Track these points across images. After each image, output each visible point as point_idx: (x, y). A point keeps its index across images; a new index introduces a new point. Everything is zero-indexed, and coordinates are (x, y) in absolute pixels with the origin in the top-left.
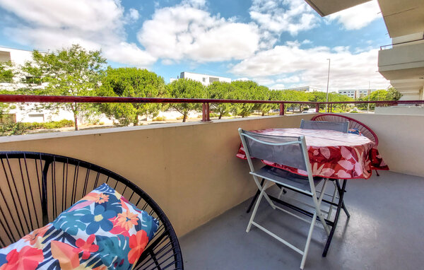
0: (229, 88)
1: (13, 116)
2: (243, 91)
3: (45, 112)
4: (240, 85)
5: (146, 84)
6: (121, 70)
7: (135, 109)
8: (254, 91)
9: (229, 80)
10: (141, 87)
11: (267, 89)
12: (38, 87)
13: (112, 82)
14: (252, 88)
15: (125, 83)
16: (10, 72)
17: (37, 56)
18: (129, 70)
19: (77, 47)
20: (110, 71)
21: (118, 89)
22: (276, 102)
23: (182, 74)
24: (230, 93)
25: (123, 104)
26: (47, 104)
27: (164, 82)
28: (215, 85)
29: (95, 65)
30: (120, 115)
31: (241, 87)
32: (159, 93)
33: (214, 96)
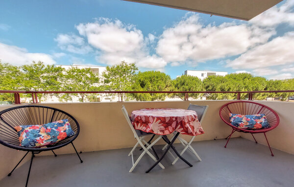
0: (222, 80)
1: (99, 99)
2: (235, 81)
3: (110, 97)
4: (234, 77)
5: (158, 81)
6: (145, 73)
7: (150, 96)
8: (248, 81)
9: (223, 74)
10: (155, 82)
11: (264, 79)
12: (107, 84)
13: (140, 81)
14: (247, 79)
15: (146, 81)
16: (97, 78)
17: (108, 69)
18: (149, 73)
19: (124, 62)
20: (140, 74)
21: (143, 85)
22: (273, 92)
23: (186, 72)
24: (223, 84)
25: (144, 93)
26: (110, 94)
27: (170, 79)
28: (209, 79)
29: (132, 71)
30: (142, 99)
31: (235, 79)
32: (167, 86)
33: (208, 87)
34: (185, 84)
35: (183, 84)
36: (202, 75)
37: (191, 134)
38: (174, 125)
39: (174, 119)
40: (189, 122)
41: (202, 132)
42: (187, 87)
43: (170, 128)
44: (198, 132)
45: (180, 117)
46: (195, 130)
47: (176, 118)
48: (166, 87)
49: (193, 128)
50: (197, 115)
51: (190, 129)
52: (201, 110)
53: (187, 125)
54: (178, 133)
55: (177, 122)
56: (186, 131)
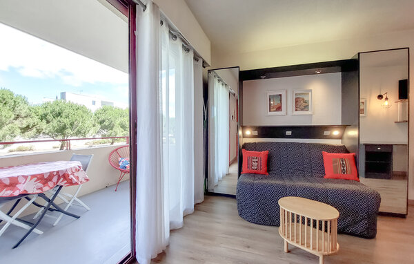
23: (63, 94)
27: (26, 103)
28: (105, 110)
32: (18, 117)
33: (104, 121)
34: (64, 115)
35: (59, 114)
36: (94, 103)
37: (76, 184)
38: (55, 179)
39: (55, 174)
40: (73, 173)
41: (87, 180)
42: (66, 121)
43: (51, 184)
44: (83, 181)
45: (62, 171)
46: (80, 179)
47: (58, 172)
48: (16, 119)
49: (78, 178)
50: (81, 166)
51: (75, 180)
52: (86, 160)
53: (71, 176)
54: (61, 187)
55: (59, 176)
56: (71, 183)
